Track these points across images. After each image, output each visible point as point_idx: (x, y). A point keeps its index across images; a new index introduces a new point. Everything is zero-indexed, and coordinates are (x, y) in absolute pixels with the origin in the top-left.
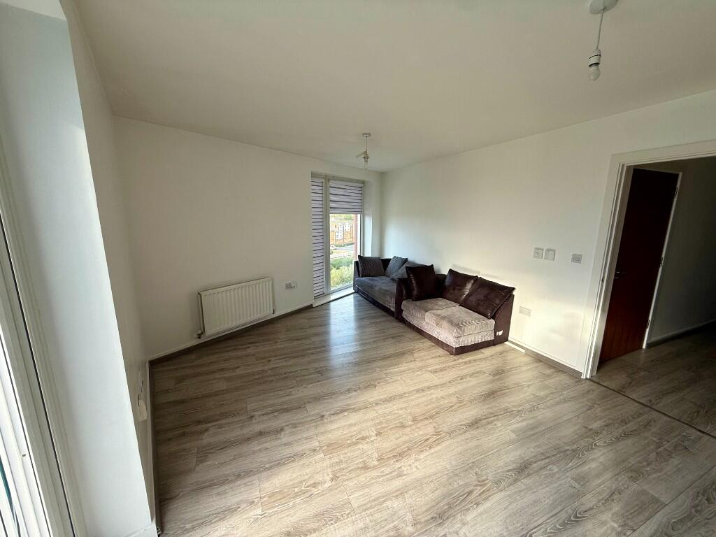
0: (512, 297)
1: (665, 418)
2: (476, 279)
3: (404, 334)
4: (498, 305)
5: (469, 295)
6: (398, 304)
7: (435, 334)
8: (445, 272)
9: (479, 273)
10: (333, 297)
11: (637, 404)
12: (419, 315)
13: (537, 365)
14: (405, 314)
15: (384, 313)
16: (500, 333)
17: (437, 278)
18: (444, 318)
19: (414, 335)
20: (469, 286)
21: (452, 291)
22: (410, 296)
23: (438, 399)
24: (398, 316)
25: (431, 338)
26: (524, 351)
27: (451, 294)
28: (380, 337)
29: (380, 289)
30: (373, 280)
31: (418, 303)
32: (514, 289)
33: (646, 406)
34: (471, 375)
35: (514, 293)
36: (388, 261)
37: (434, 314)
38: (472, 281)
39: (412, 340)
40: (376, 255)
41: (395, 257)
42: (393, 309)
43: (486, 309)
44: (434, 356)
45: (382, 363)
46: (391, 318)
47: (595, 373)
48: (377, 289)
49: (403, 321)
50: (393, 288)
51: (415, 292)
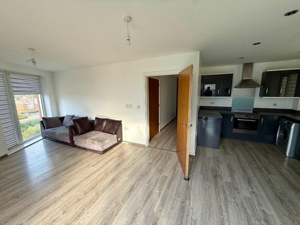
0: (121, 124)
1: (166, 151)
2: (107, 119)
3: (77, 153)
4: (116, 128)
5: (105, 127)
6: (71, 139)
7: (92, 148)
8: (94, 119)
9: (108, 117)
10: (25, 145)
11: (159, 149)
12: (83, 141)
13: (133, 147)
14: (76, 143)
15: (64, 145)
16: (119, 139)
17: (90, 122)
18: (95, 140)
19: (82, 151)
20: (105, 123)
21: (98, 127)
22: (77, 134)
23: (96, 177)
24: (72, 144)
25: (90, 150)
26: (128, 143)
27: (97, 128)
28: (62, 159)
29: (60, 133)
30: (55, 129)
31: (82, 136)
32: (121, 121)
33: (161, 149)
34: (110, 161)
35: (122, 122)
36: (63, 118)
37: (90, 139)
38: (106, 121)
39: (81, 154)
40: (55, 115)
41: (67, 115)
42: (69, 142)
43: (112, 131)
44: (93, 158)
45: (65, 172)
46: (68, 147)
47: (149, 144)
48: (57, 134)
49: (75, 146)
50: (67, 131)
51: (80, 131)
